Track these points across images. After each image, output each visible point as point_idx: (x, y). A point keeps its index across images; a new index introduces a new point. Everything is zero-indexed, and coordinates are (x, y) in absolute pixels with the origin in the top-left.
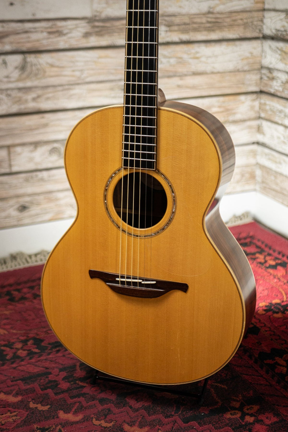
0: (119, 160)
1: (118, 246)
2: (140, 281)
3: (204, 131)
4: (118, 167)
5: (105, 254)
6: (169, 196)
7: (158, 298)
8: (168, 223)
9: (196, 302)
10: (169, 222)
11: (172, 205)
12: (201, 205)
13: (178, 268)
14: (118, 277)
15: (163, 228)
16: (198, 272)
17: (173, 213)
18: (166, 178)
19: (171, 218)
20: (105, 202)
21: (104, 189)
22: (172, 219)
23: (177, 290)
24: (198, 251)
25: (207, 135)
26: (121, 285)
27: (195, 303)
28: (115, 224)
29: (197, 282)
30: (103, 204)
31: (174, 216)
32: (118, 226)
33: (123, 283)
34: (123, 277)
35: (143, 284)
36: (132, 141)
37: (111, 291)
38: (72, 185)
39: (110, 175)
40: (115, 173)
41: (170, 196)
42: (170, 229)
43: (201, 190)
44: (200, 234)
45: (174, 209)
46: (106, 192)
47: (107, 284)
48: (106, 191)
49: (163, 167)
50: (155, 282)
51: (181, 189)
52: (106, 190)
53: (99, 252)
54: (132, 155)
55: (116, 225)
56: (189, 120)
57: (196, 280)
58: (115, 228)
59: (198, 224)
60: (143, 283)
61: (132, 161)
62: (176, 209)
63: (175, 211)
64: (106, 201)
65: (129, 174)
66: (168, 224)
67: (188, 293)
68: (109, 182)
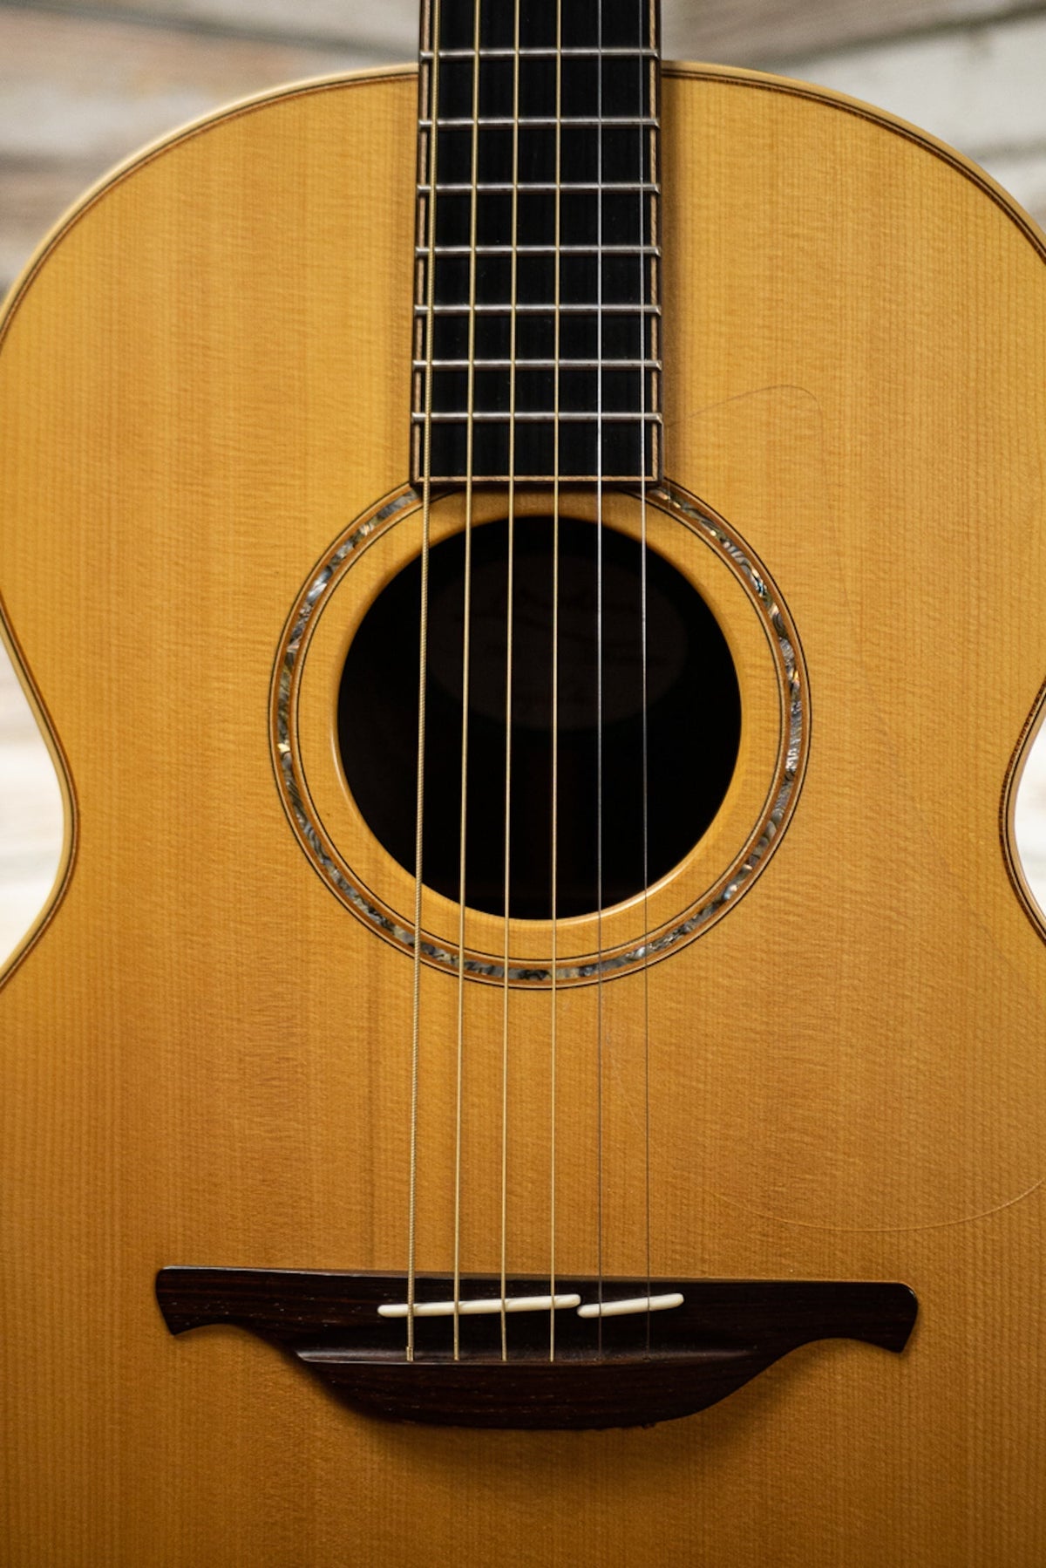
0: (382, 441)
1: (378, 1062)
2: (571, 1300)
3: (988, 201)
4: (380, 494)
5: (280, 1139)
6: (753, 666)
7: (696, 1417)
8: (752, 859)
9: (976, 1415)
10: (758, 851)
11: (777, 727)
12: (987, 708)
13: (834, 1176)
14: (394, 1289)
15: (718, 897)
16: (979, 1188)
17: (788, 777)
18: (727, 541)
19: (771, 818)
20: (277, 749)
21: (270, 659)
22: (777, 822)
23: (839, 1341)
24: (979, 1033)
25: (1011, 224)
26: (419, 1354)
27: (971, 1419)
28: (357, 902)
29: (980, 1263)
30: (266, 764)
31: (792, 805)
32: (377, 920)
33: (433, 1331)
34: (432, 1288)
35: (592, 1321)
36: (493, 288)
37: (332, 1409)
38: (29, 654)
39: (316, 550)
40: (355, 539)
41: (764, 662)
42: (769, 897)
43: (979, 598)
44: (990, 912)
45: (793, 755)
46: (285, 676)
47: (302, 1355)
48: (285, 670)
49: (702, 462)
50: (675, 1299)
51: (845, 604)
52: (288, 662)
53: (236, 1127)
54: (491, 389)
55: (364, 908)
56: (882, 131)
57: (970, 1251)
58: (359, 936)
59: (974, 840)
60: (588, 1310)
61: (490, 434)
62: (805, 747)
63: (799, 762)
64: (284, 747)
65: (473, 530)
66: (749, 867)
67: (913, 1357)
68: (306, 605)
